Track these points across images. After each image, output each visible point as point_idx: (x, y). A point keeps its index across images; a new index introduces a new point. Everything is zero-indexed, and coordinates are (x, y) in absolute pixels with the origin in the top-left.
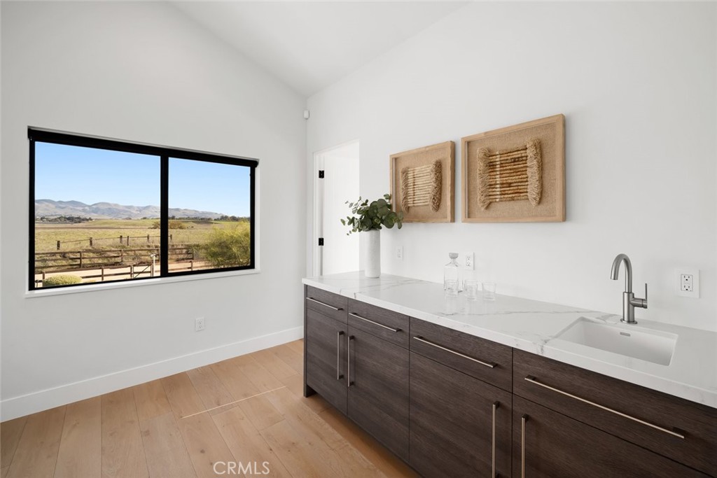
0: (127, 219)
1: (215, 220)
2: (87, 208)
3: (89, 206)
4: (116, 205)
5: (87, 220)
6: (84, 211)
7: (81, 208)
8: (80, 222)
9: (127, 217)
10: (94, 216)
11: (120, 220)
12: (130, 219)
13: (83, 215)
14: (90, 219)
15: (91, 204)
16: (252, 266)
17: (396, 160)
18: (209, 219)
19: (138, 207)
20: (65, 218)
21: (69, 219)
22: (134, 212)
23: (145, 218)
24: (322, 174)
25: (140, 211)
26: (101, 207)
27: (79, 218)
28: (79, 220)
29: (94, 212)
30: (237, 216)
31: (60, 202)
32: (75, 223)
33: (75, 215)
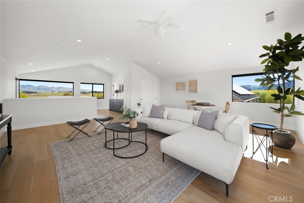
0: (52, 92)
1: (88, 92)
2: (35, 88)
3: (36, 87)
4: (47, 86)
5: (35, 93)
6: (34, 89)
7: (32, 88)
8: (32, 94)
9: (52, 91)
10: (38, 91)
11: (49, 93)
12: (53, 92)
13: (33, 91)
14: (36, 92)
15: (36, 86)
16: (104, 98)
17: (120, 85)
18: (86, 92)
19: (56, 87)
20: (26, 92)
21: (27, 92)
22: (55, 89)
23: (59, 92)
24: (113, 85)
25: (57, 89)
26: (41, 87)
27: (32, 92)
28: (32, 93)
29: (38, 89)
30: (97, 91)
31: (23, 85)
32: (30, 94)
33: (30, 90)
